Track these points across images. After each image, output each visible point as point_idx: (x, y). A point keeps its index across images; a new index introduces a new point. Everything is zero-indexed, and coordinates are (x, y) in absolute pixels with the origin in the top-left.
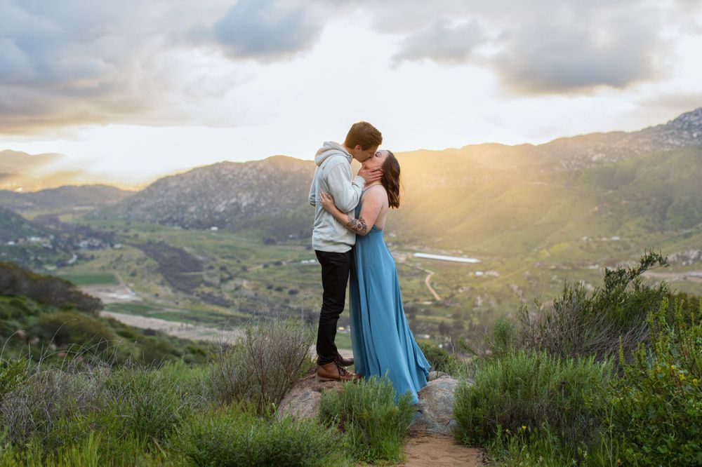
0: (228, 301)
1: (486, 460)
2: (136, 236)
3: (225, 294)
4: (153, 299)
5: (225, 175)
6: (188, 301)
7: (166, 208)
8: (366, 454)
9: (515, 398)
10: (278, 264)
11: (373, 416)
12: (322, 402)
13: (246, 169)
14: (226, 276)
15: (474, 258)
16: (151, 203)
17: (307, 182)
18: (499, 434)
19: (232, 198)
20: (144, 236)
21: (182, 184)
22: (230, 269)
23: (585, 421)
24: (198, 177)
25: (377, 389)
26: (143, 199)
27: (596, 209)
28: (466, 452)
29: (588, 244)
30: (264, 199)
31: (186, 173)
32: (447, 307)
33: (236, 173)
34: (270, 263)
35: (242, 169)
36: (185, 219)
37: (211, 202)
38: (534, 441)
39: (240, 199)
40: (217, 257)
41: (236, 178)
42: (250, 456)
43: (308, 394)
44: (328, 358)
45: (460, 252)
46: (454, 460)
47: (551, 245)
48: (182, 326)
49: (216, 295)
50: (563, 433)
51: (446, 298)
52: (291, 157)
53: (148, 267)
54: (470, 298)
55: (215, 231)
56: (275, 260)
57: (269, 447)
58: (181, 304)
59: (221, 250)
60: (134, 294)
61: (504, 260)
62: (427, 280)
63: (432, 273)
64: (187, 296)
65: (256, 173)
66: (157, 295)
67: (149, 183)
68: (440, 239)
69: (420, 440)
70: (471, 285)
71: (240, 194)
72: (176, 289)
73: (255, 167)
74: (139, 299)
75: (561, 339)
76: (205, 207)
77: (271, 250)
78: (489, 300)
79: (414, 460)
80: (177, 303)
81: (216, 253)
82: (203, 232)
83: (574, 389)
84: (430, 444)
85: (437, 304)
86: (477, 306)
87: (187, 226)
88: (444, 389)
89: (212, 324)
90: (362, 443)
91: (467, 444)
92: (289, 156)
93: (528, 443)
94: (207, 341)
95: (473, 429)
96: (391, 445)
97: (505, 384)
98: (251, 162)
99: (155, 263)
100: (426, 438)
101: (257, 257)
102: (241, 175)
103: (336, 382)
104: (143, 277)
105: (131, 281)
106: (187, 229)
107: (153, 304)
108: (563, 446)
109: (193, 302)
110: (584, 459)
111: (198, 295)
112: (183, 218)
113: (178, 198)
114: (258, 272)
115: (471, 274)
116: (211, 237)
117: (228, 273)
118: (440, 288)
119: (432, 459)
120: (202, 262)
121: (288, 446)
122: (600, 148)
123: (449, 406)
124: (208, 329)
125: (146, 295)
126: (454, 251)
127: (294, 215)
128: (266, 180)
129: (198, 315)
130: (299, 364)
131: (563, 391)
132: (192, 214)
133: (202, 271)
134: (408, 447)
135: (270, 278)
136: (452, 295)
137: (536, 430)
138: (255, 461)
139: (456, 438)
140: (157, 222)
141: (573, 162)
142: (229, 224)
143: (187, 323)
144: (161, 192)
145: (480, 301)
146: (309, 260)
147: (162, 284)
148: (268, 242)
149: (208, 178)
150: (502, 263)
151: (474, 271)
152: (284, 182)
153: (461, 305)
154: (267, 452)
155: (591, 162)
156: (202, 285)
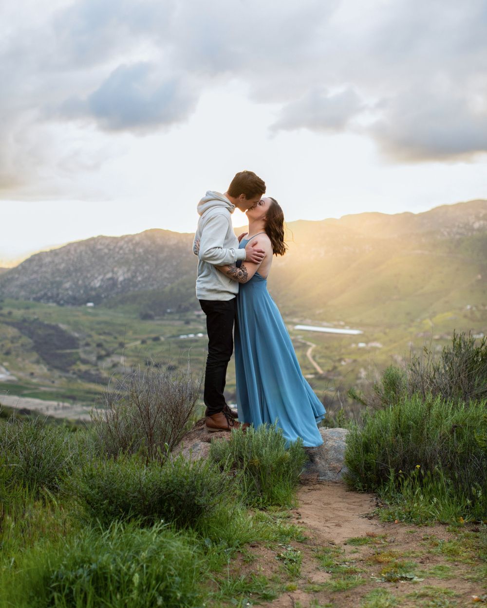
0: (106, 379)
1: (380, 504)
2: (10, 313)
3: (102, 371)
4: (28, 378)
5: (100, 250)
6: (64, 379)
7: (40, 285)
8: (258, 500)
9: (407, 442)
10: (156, 339)
11: (264, 462)
12: (212, 451)
13: (121, 243)
14: (103, 353)
15: (357, 329)
16: (25, 279)
17: (184, 255)
18: (392, 478)
19: (108, 272)
20: (18, 314)
21: (57, 260)
22: (106, 346)
23: (478, 462)
24: (73, 252)
25: (268, 436)
26: (17, 276)
27: (479, 277)
28: (359, 498)
29: (472, 312)
30: (141, 273)
31: (60, 249)
32: (330, 380)
33: (112, 247)
34: (148, 338)
35: (117, 243)
36: (60, 296)
37: (86, 277)
38: (427, 484)
39: (116, 274)
40: (93, 333)
41: (111, 252)
42: (143, 496)
43: (197, 445)
44: (216, 408)
45: (342, 323)
46: (347, 505)
47: (434, 314)
48: (58, 405)
49: (93, 372)
50: (457, 475)
51: (329, 371)
52: (168, 230)
53: (22, 345)
54: (353, 371)
55: (90, 307)
56: (153, 335)
57: (163, 486)
58: (57, 383)
59: (98, 327)
60: (8, 373)
61: (387, 330)
62: (309, 353)
63: (314, 346)
64: (63, 374)
65: (131, 247)
66: (32, 374)
67: (22, 259)
68: (321, 311)
69: (312, 488)
70: (353, 357)
71: (116, 269)
72: (52, 367)
73: (131, 240)
74: (13, 378)
75: (451, 388)
76: (80, 282)
77: (149, 325)
78: (372, 371)
79: (307, 506)
80: (53, 382)
81: (92, 329)
82: (79, 308)
83: (466, 432)
84: (322, 492)
85: (319, 377)
86: (360, 378)
87: (62, 302)
88: (335, 438)
89: (89, 403)
90: (254, 490)
91: (360, 490)
92: (166, 229)
93: (422, 486)
94: (85, 420)
95: (365, 474)
96: (283, 492)
97: (397, 429)
98: (127, 236)
99: (30, 341)
100: (318, 486)
101: (135, 332)
102: (117, 250)
103: (225, 433)
104: (17, 356)
105: (5, 360)
106: (62, 305)
107: (28, 383)
108: (456, 488)
109: (70, 380)
110: (478, 499)
111: (74, 373)
112: (58, 295)
113: (53, 274)
114: (136, 348)
115: (353, 346)
116: (86, 314)
117: (105, 350)
118: (322, 361)
119: (325, 504)
120: (78, 339)
121: (181, 484)
122: (481, 215)
123: (340, 454)
124: (85, 408)
125: (21, 374)
126: (336, 323)
127: (172, 289)
128: (142, 254)
129: (75, 393)
130: (186, 415)
131: (455, 434)
132: (67, 290)
133: (78, 348)
134: (300, 494)
135: (148, 354)
136: (335, 368)
137: (429, 473)
138: (148, 501)
139: (349, 485)
140: (31, 300)
141: (455, 230)
142: (105, 300)
143: (63, 402)
144: (36, 268)
145: (363, 374)
146: (187, 334)
147: (37, 362)
148: (146, 317)
149: (83, 253)
150: (385, 333)
151: (357, 343)
152: (161, 256)
153: (345, 376)
154: (161, 491)
155: (472, 229)
156: (78, 363)
